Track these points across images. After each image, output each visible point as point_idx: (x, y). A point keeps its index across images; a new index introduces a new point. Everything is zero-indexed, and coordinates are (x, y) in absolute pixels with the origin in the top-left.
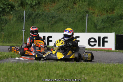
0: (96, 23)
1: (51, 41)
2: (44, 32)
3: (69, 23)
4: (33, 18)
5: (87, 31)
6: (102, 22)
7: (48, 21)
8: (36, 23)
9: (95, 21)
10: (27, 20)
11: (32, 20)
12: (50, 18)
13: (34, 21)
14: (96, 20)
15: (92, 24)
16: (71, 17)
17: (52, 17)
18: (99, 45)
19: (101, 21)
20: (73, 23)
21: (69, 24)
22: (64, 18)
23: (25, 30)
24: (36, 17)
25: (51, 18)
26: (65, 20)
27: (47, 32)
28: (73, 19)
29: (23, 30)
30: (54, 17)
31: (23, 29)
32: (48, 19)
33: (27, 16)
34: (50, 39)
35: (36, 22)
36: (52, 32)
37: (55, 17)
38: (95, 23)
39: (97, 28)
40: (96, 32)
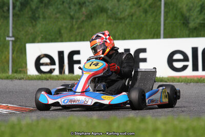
0: (188, 14)
1: (79, 62)
2: (62, 41)
3: (122, 16)
4: (34, 7)
5: (164, 34)
6: (201, 11)
7: (70, 15)
8: (41, 19)
9: (185, 9)
10: (18, 13)
11: (30, 13)
12: (75, 5)
13: (37, 15)
14: (187, 8)
15: (175, 18)
16: (126, 3)
17: (80, 4)
18: (195, 68)
19: (198, 9)
20: (132, 16)
21: (120, 19)
22: (109, 6)
23: (13, 39)
24: (41, 5)
25: (78, 7)
26: (111, 10)
27: (70, 40)
28: (131, 7)
29: (10, 39)
30: (85, 3)
31: (9, 37)
32: (70, 8)
33: (18, 4)
34: (76, 57)
35: (41, 16)
36: (80, 40)
37: (87, 3)
38: (183, 15)
39: (188, 27)
40: (189, 36)
